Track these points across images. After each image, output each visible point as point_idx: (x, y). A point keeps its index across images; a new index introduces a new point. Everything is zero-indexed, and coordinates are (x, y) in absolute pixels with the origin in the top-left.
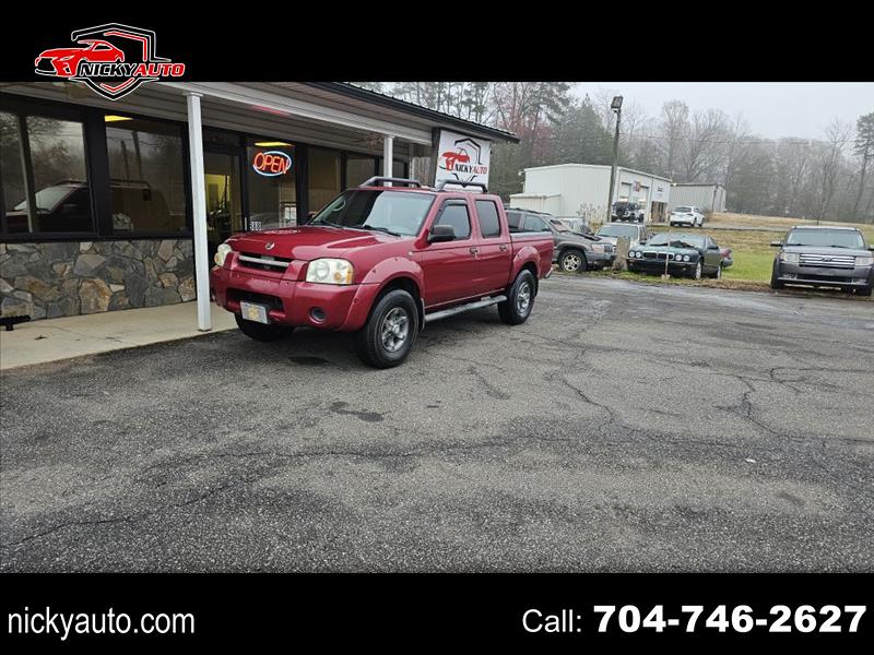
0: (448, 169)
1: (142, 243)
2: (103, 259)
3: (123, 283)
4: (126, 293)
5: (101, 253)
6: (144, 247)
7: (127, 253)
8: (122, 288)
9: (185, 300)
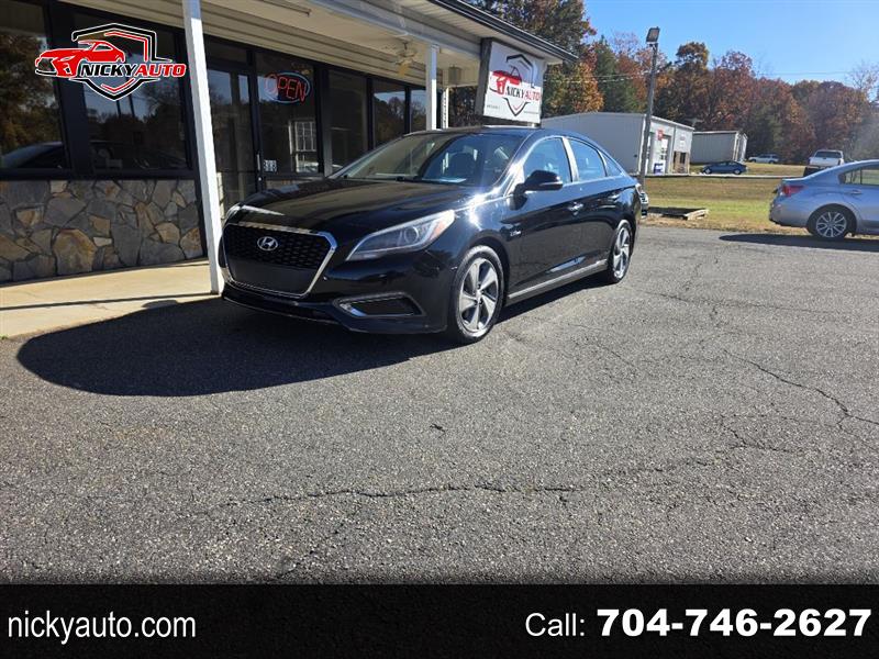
0: (498, 92)
2: (83, 204)
3: (111, 237)
4: (114, 248)
5: (80, 196)
6: (134, 189)
7: (113, 198)
9: (189, 256)
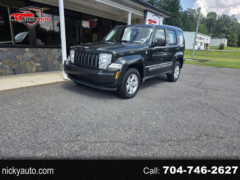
1: (46, 49)
2: (33, 54)
3: (40, 63)
4: (41, 66)
5: (33, 52)
6: (47, 51)
7: (42, 53)
8: (40, 64)
9: (61, 69)
